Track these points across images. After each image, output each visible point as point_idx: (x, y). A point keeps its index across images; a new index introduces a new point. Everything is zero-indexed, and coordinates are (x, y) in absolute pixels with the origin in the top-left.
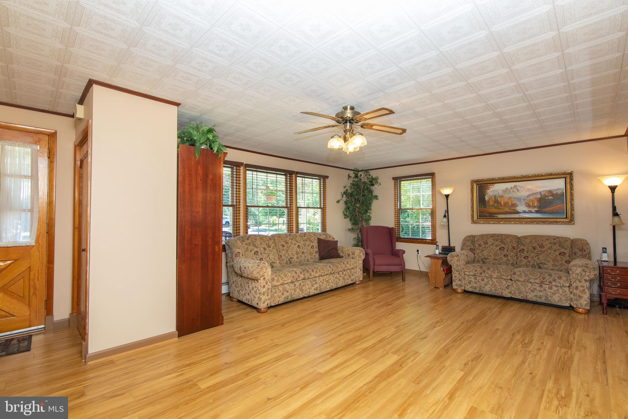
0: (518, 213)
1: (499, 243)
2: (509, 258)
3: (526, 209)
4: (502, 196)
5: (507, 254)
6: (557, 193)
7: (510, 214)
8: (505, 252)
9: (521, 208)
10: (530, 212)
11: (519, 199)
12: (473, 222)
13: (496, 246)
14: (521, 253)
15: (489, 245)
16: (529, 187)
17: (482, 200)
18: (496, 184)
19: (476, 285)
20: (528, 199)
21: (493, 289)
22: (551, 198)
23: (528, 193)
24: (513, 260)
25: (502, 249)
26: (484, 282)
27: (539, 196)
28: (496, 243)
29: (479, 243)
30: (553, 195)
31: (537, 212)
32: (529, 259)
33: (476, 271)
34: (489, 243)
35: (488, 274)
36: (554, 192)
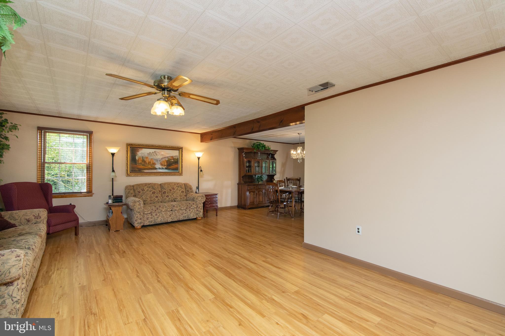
0: (156, 169)
1: (152, 189)
2: (159, 198)
3: (161, 167)
4: (147, 158)
5: (157, 196)
6: (175, 158)
7: (152, 169)
8: (156, 195)
9: (158, 166)
10: (163, 169)
11: (157, 160)
12: (128, 175)
13: (150, 191)
14: (164, 194)
15: (145, 191)
16: (163, 153)
17: (133, 159)
18: (144, 149)
19: (152, 219)
20: (162, 160)
21: (162, 219)
22: (172, 160)
23: (162, 157)
24: (161, 199)
25: (154, 193)
26: (157, 216)
27: (167, 159)
28: (150, 189)
29: (138, 190)
30: (173, 159)
31: (166, 169)
32: (169, 197)
33: (152, 209)
34: (146, 190)
35: (160, 210)
36: (174, 158)
